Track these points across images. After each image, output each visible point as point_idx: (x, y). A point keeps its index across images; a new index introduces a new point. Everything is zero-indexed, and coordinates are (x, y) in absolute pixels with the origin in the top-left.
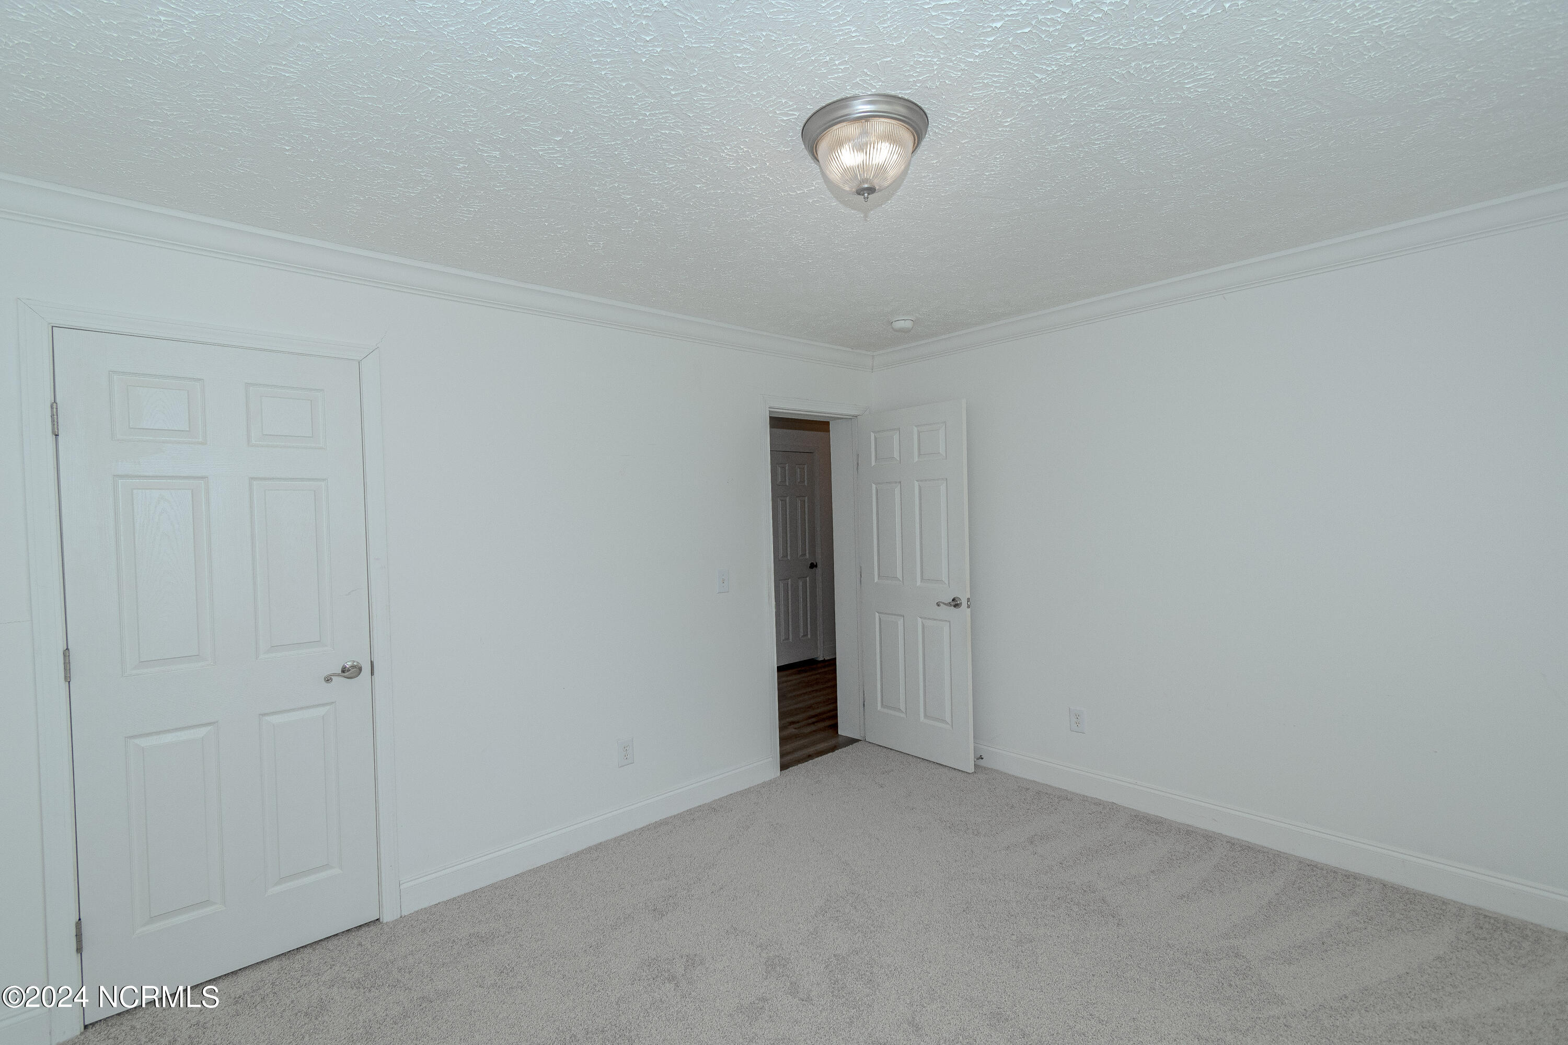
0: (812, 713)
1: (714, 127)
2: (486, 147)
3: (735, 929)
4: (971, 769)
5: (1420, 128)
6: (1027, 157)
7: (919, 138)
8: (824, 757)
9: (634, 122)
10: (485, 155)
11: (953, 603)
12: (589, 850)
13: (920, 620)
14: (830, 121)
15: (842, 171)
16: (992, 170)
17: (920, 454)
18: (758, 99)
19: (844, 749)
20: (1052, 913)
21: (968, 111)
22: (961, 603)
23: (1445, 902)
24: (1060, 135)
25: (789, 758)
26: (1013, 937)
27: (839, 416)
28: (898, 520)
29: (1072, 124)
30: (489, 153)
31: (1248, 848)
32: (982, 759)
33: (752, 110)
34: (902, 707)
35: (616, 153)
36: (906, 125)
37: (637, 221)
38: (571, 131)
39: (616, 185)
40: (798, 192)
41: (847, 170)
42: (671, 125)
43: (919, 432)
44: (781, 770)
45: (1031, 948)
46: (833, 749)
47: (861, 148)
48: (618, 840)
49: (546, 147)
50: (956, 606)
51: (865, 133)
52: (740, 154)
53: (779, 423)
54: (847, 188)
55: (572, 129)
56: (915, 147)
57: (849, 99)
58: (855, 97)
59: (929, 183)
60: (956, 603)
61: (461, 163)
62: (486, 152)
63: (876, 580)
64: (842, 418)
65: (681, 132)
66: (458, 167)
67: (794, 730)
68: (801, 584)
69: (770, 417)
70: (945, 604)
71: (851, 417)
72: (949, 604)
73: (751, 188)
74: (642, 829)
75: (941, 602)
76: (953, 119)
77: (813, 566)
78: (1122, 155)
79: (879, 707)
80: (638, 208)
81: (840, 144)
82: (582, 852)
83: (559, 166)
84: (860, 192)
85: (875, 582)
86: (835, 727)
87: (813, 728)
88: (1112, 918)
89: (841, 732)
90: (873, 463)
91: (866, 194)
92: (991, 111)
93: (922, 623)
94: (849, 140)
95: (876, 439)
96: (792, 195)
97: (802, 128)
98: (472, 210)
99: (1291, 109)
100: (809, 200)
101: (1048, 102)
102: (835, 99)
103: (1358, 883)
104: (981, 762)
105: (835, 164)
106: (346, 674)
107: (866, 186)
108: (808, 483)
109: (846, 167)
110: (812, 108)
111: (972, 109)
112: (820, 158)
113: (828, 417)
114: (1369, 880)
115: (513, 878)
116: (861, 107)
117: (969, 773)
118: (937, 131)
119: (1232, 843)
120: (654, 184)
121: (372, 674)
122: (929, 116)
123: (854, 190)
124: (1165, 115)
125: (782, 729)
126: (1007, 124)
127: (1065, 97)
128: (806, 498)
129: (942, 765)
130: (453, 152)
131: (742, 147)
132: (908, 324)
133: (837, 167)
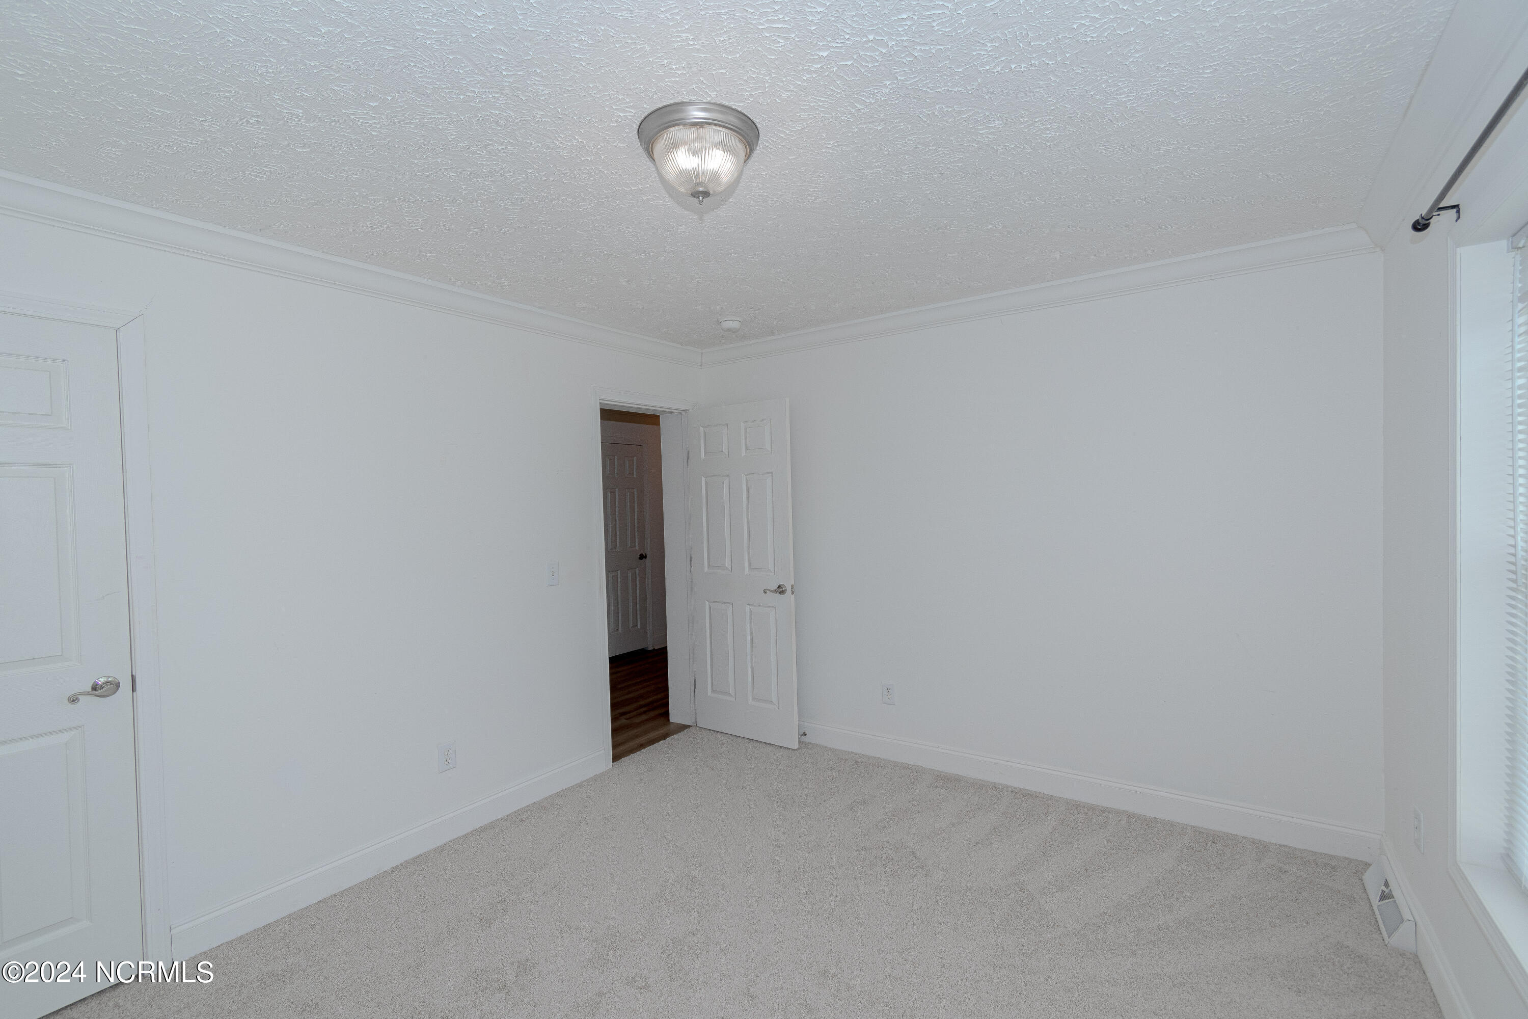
0: (642, 703)
1: (548, 113)
2: (287, 103)
3: (570, 927)
4: (796, 746)
5: (1152, 189)
6: (846, 178)
7: (750, 150)
8: (656, 745)
9: (462, 97)
10: (286, 111)
11: (779, 590)
12: (406, 864)
13: (748, 607)
14: (667, 123)
15: (678, 172)
16: (816, 187)
17: (747, 449)
18: (595, 92)
19: (676, 736)
20: (871, 872)
21: (795, 130)
22: (786, 590)
23: (1172, 825)
24: (876, 162)
25: (622, 748)
26: (837, 898)
27: (671, 411)
28: (727, 511)
29: (886, 153)
30: (289, 110)
31: (1028, 795)
32: (806, 735)
33: (589, 101)
34: (732, 691)
35: (440, 127)
36: (740, 137)
37: (462, 200)
38: (389, 98)
39: (439, 161)
40: (633, 188)
41: (682, 173)
42: (502, 105)
43: (746, 428)
44: (613, 762)
45: (852, 907)
46: (664, 737)
47: (696, 152)
48: (439, 850)
49: (359, 111)
50: (782, 592)
51: (700, 139)
52: (575, 144)
53: (609, 415)
54: (682, 190)
55: (391, 96)
56: (747, 156)
57: (686, 104)
58: (690, 103)
59: (758, 193)
60: (781, 590)
61: (254, 117)
62: (286, 109)
63: (706, 569)
64: (674, 413)
65: (513, 114)
66: (251, 121)
67: (625, 720)
68: (630, 574)
69: (601, 409)
70: (772, 591)
71: (681, 412)
72: (775, 591)
73: (584, 179)
74: (466, 836)
75: (768, 590)
76: (782, 136)
77: (642, 557)
78: (926, 186)
79: (709, 692)
80: (463, 187)
81: (675, 146)
82: (397, 867)
83: (374, 133)
84: (695, 194)
85: (705, 571)
86: (666, 714)
87: (644, 717)
88: (921, 870)
89: (672, 719)
90: (703, 457)
91: (701, 198)
92: (816, 133)
93: (750, 609)
94: (684, 143)
95: (705, 433)
96: (626, 190)
97: (638, 126)
98: (267, 169)
99: (1060, 162)
100: (643, 198)
101: (866, 131)
102: (672, 102)
103: (1110, 816)
104: (805, 739)
105: (672, 165)
106: (99, 692)
107: (701, 189)
108: (637, 475)
109: (681, 169)
110: (649, 108)
111: (799, 128)
112: (656, 156)
113: (659, 411)
114: (1118, 813)
115: (315, 905)
116: (697, 114)
117: (793, 750)
118: (767, 144)
119: (1017, 793)
120: (481, 164)
121: (134, 690)
122: (760, 130)
123: (689, 192)
124: (962, 155)
125: (614, 719)
126: (829, 146)
127: (881, 128)
128: (635, 490)
129: (769, 744)
130: (245, 103)
131: (577, 137)
132: (735, 325)
133: (673, 167)
